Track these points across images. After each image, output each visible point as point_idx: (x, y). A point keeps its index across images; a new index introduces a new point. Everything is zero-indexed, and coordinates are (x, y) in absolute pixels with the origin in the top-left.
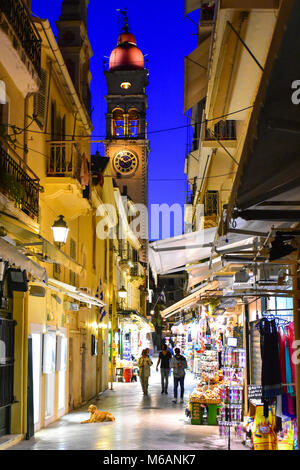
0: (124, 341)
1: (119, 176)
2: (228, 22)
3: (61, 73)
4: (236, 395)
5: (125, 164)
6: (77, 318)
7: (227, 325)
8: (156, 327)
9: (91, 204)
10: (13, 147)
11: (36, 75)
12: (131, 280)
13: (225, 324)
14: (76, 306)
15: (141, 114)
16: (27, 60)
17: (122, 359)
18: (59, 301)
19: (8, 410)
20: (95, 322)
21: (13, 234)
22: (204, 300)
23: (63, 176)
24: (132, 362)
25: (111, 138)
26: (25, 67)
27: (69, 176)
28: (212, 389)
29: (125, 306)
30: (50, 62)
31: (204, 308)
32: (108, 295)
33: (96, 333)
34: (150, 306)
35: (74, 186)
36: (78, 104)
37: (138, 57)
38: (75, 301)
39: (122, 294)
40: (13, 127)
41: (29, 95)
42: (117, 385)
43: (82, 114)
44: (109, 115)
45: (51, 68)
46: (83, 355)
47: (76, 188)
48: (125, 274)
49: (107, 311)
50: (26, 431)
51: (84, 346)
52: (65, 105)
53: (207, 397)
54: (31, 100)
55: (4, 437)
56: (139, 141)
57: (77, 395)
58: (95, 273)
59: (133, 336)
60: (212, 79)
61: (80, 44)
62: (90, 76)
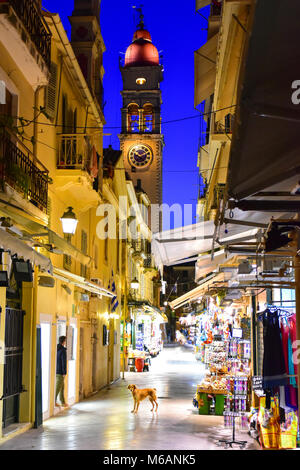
0: (137, 331)
1: (134, 169)
2: (233, 15)
3: (73, 68)
4: (241, 385)
5: (140, 158)
6: (88, 309)
7: (236, 317)
8: (170, 318)
9: (102, 197)
10: (21, 139)
11: (45, 68)
12: (145, 272)
13: (233, 315)
14: (87, 296)
15: (156, 109)
16: (37, 53)
17: (134, 349)
18: (69, 292)
19: (16, 399)
20: (107, 313)
21: (21, 225)
22: (212, 291)
23: (73, 168)
24: (144, 352)
25: (126, 133)
26: (33, 60)
27: (79, 168)
28: (219, 379)
29: (138, 297)
30: (61, 56)
31: (212, 300)
32: (120, 286)
33: (107, 323)
34: (163, 298)
35: (84, 178)
36: (90, 98)
37: (153, 54)
38: (86, 291)
39: (134, 286)
40: (21, 119)
41: (39, 88)
42: (128, 375)
43: (93, 108)
44: (124, 110)
45: (62, 62)
46: (94, 345)
47: (86, 180)
48: (138, 265)
49: (120, 302)
50: (34, 420)
51: (95, 336)
52: (77, 99)
53: (214, 388)
54: (41, 93)
55: (12, 426)
56: (154, 136)
57: (88, 384)
58: (107, 265)
59: (146, 326)
60: (220, 73)
61: (92, 39)
62: (102, 71)
